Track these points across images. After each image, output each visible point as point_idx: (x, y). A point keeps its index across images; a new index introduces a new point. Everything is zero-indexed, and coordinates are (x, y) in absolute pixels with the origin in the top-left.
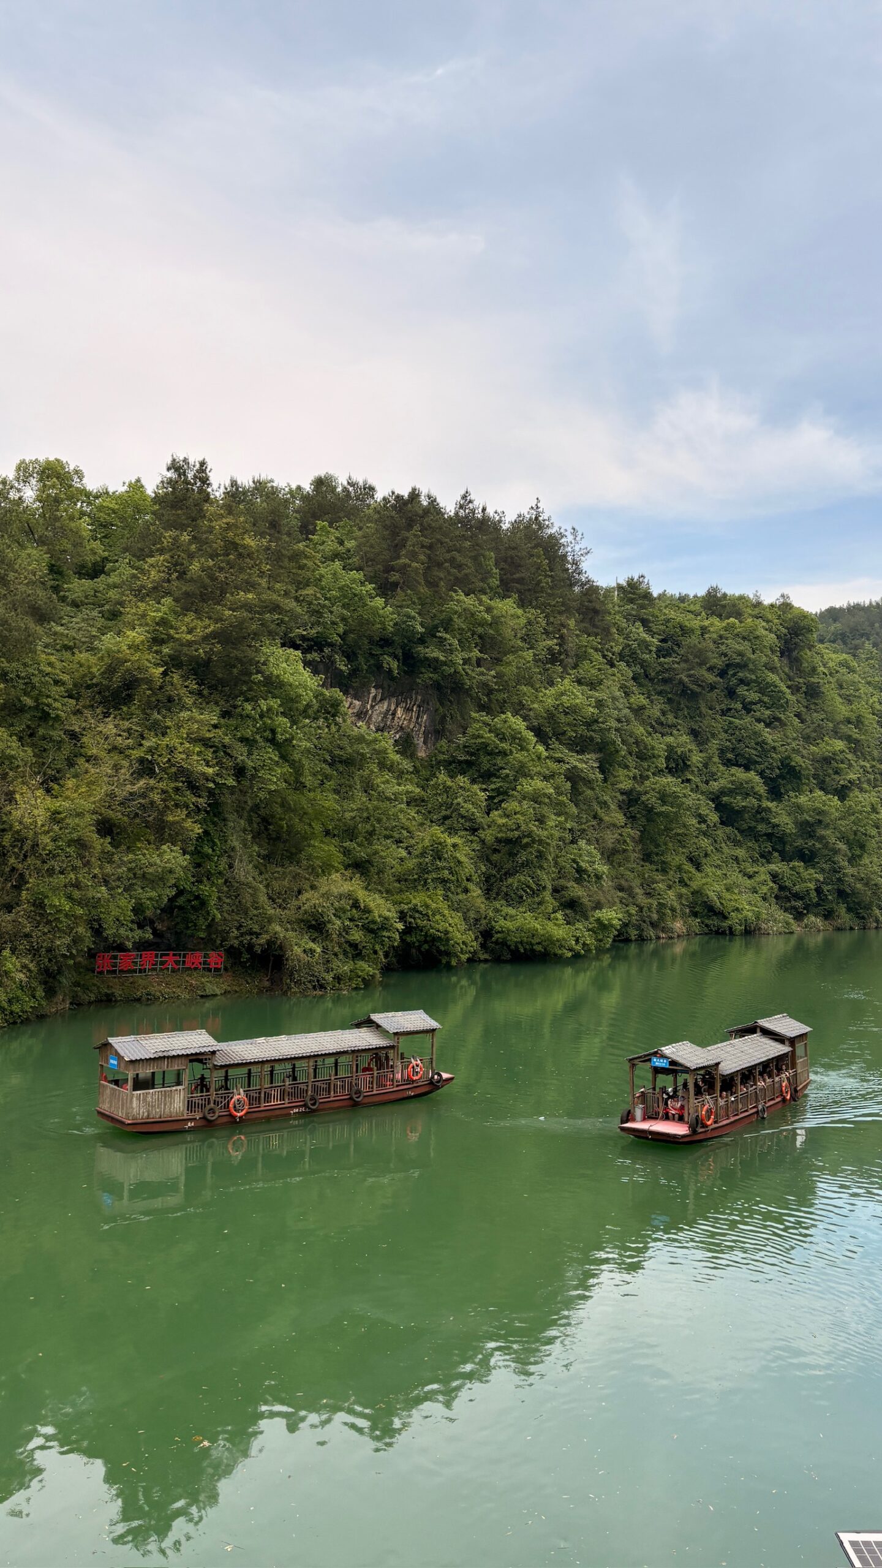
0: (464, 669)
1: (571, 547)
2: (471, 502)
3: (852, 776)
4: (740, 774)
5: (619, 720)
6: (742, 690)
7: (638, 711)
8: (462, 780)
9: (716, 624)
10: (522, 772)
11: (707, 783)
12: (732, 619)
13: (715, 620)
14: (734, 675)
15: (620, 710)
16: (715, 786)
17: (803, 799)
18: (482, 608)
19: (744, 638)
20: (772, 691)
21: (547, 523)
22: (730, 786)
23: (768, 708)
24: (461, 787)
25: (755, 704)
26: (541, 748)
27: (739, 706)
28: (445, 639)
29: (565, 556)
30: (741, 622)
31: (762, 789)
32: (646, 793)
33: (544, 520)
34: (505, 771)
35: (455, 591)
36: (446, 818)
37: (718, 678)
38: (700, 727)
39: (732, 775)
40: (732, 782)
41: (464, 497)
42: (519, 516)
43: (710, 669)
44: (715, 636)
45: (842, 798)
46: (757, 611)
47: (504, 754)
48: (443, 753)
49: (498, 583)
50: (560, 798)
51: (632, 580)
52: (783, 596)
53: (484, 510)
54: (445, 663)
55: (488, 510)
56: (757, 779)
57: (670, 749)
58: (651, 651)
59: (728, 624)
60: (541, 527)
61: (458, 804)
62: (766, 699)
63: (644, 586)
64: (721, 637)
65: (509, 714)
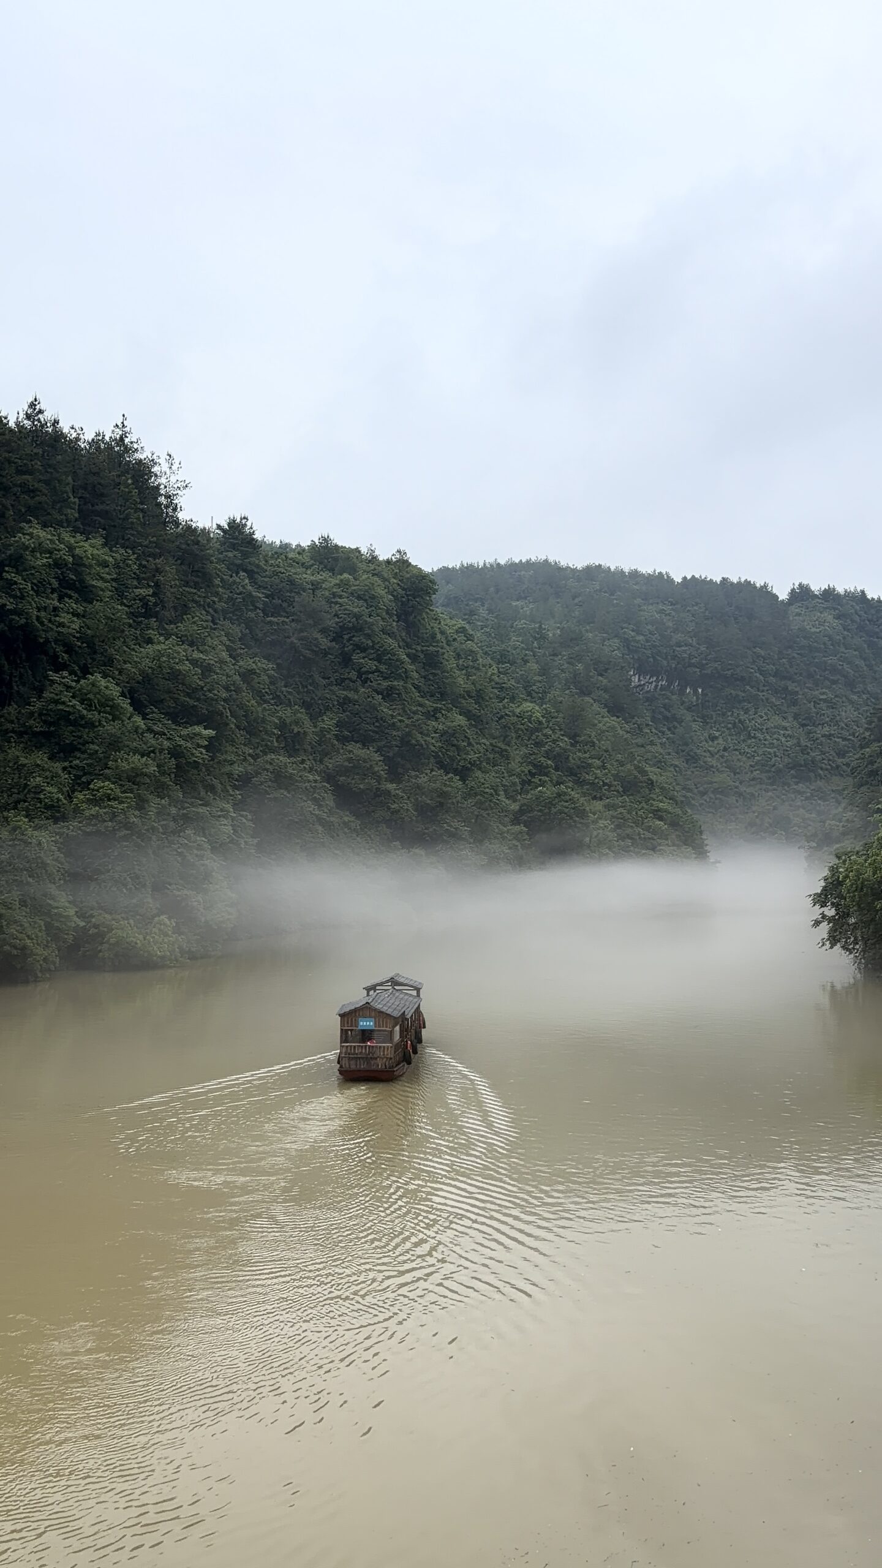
1: (165, 477)
2: (41, 412)
4: (357, 750)
5: (227, 689)
6: (358, 658)
7: (248, 675)
9: (330, 581)
10: (115, 745)
11: (321, 761)
12: (346, 575)
13: (325, 575)
14: (350, 639)
15: (228, 676)
16: (330, 763)
17: (423, 780)
18: (62, 546)
19: (359, 598)
20: (390, 659)
21: (135, 446)
22: (346, 764)
23: (385, 678)
25: (373, 673)
26: (138, 720)
27: (353, 675)
29: (158, 488)
30: (356, 579)
31: (381, 769)
32: (257, 773)
33: (132, 443)
35: (30, 521)
37: (334, 644)
38: (313, 699)
39: (350, 752)
40: (350, 760)
41: (32, 405)
42: (98, 435)
43: (323, 631)
44: (327, 593)
45: (463, 779)
46: (372, 567)
47: (91, 725)
48: (12, 722)
49: (77, 515)
50: (163, 779)
51: (234, 521)
52: (399, 551)
53: (56, 422)
54: (14, 612)
55: (61, 424)
56: (377, 757)
57: (283, 726)
58: (256, 608)
59: (341, 580)
60: (127, 450)
61: (37, 786)
62: (383, 668)
63: (247, 530)
64: (334, 595)
65: (99, 676)
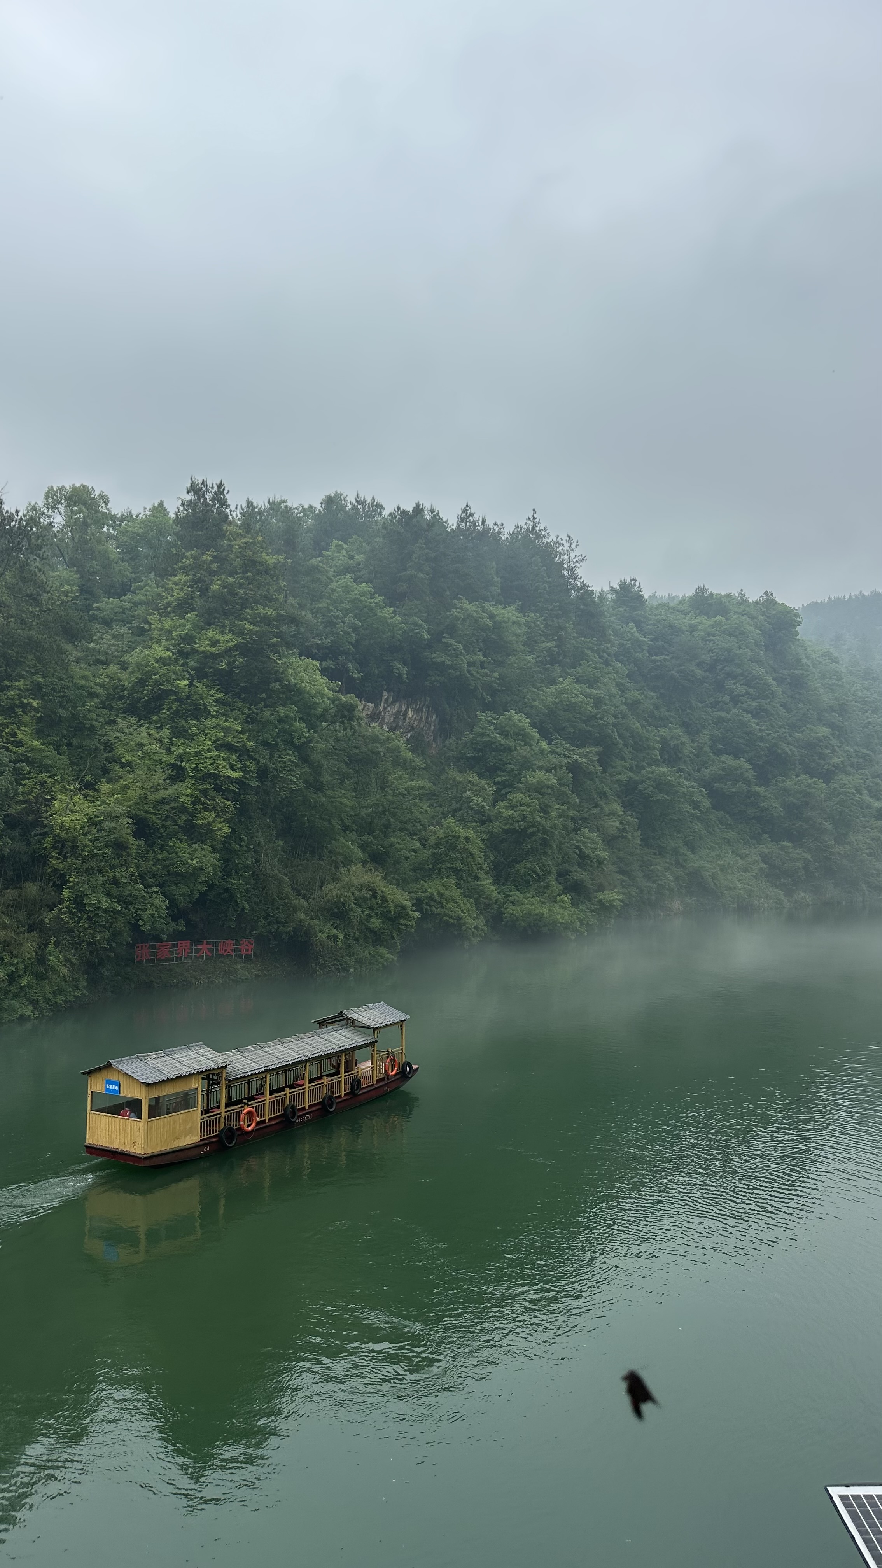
0: (469, 671)
1: (568, 555)
2: (471, 515)
3: (835, 760)
4: (730, 761)
5: (615, 716)
6: (729, 684)
7: (633, 705)
8: (472, 776)
9: (705, 622)
10: (526, 765)
11: (699, 771)
12: (719, 617)
13: (703, 619)
14: (722, 669)
15: (616, 707)
16: (706, 772)
17: (789, 783)
18: (485, 615)
19: (730, 635)
20: (758, 683)
21: (543, 533)
22: (720, 772)
23: (754, 699)
24: (470, 782)
25: (743, 696)
26: (544, 745)
27: (727, 698)
28: (451, 645)
29: (562, 564)
30: (727, 619)
31: (751, 775)
32: (643, 782)
33: (540, 530)
34: (509, 766)
35: (460, 599)
36: (456, 810)
37: (707, 674)
38: (691, 720)
39: (723, 762)
40: (723, 769)
41: (465, 511)
42: (517, 527)
43: (699, 665)
44: (702, 634)
45: (827, 781)
46: (742, 607)
47: (509, 750)
48: (452, 750)
49: (499, 591)
50: (563, 789)
51: (625, 583)
52: (766, 593)
53: (484, 522)
54: (450, 667)
55: (487, 523)
56: (747, 766)
57: (664, 742)
58: (643, 650)
59: (715, 622)
60: (538, 536)
61: (469, 797)
62: (752, 691)
63: (636, 588)
64: (709, 634)
65: (513, 712)
